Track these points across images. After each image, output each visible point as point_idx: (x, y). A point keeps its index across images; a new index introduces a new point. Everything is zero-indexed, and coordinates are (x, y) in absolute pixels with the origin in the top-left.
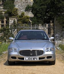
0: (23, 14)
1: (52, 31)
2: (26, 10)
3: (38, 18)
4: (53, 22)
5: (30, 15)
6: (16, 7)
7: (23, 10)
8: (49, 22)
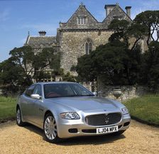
0: (68, 74)
1: (95, 88)
2: (71, 70)
3: (82, 76)
4: (96, 80)
5: (75, 74)
6: (62, 67)
7: (69, 70)
8: (92, 81)
